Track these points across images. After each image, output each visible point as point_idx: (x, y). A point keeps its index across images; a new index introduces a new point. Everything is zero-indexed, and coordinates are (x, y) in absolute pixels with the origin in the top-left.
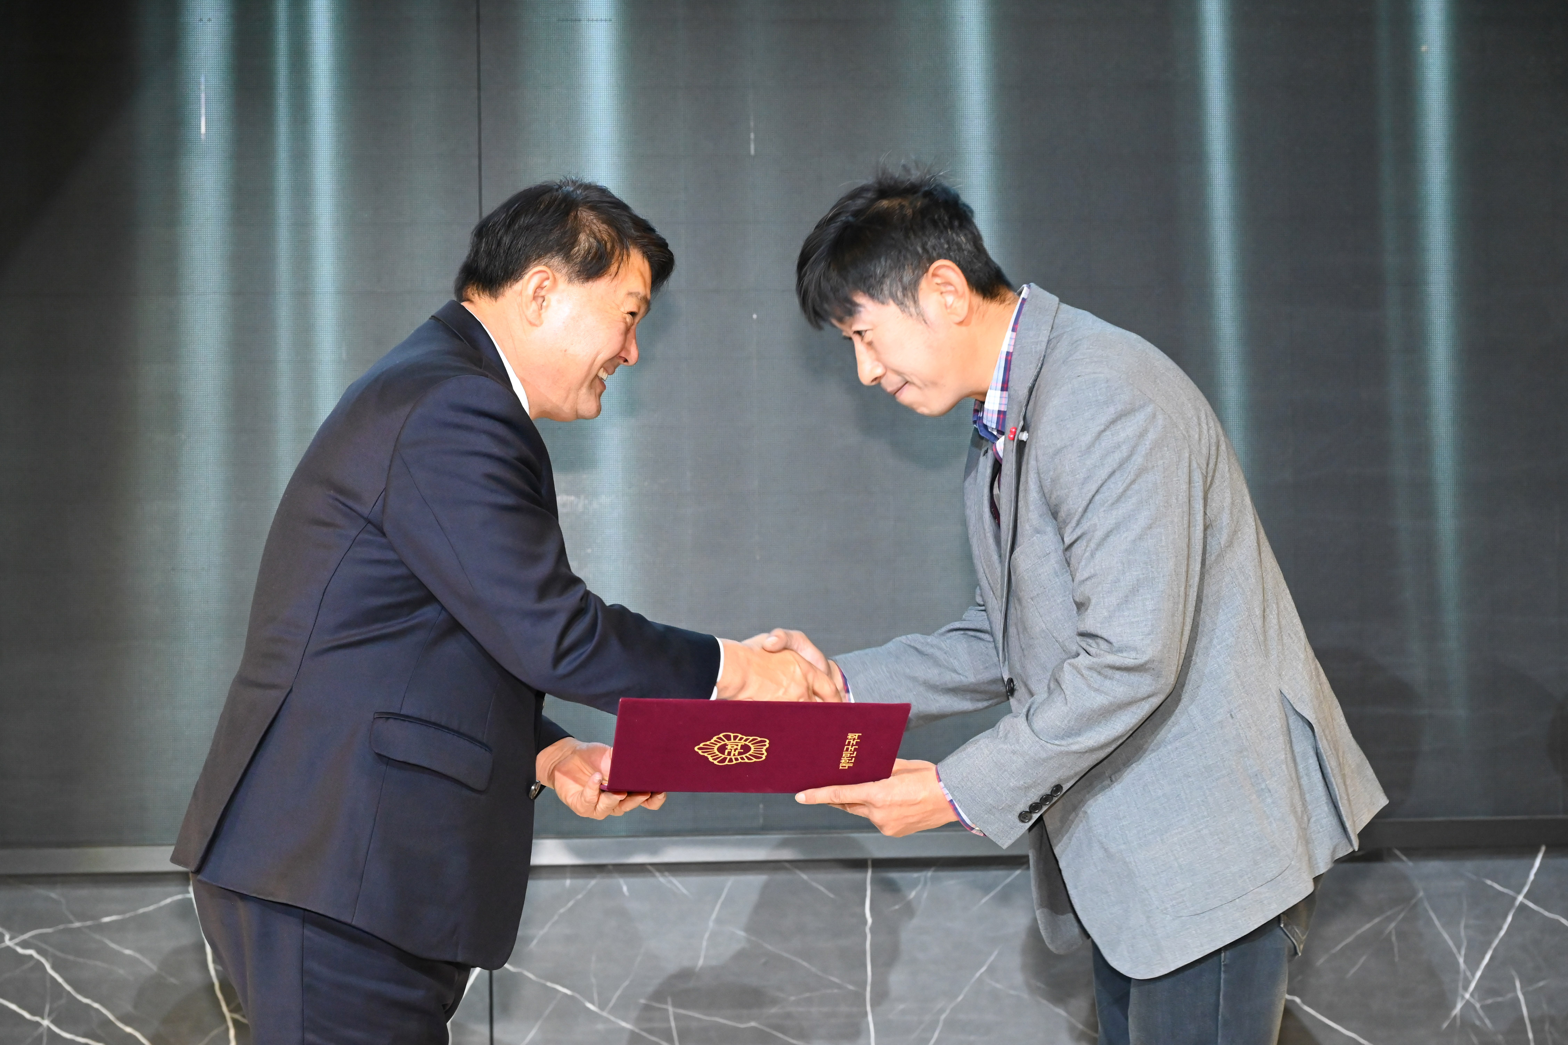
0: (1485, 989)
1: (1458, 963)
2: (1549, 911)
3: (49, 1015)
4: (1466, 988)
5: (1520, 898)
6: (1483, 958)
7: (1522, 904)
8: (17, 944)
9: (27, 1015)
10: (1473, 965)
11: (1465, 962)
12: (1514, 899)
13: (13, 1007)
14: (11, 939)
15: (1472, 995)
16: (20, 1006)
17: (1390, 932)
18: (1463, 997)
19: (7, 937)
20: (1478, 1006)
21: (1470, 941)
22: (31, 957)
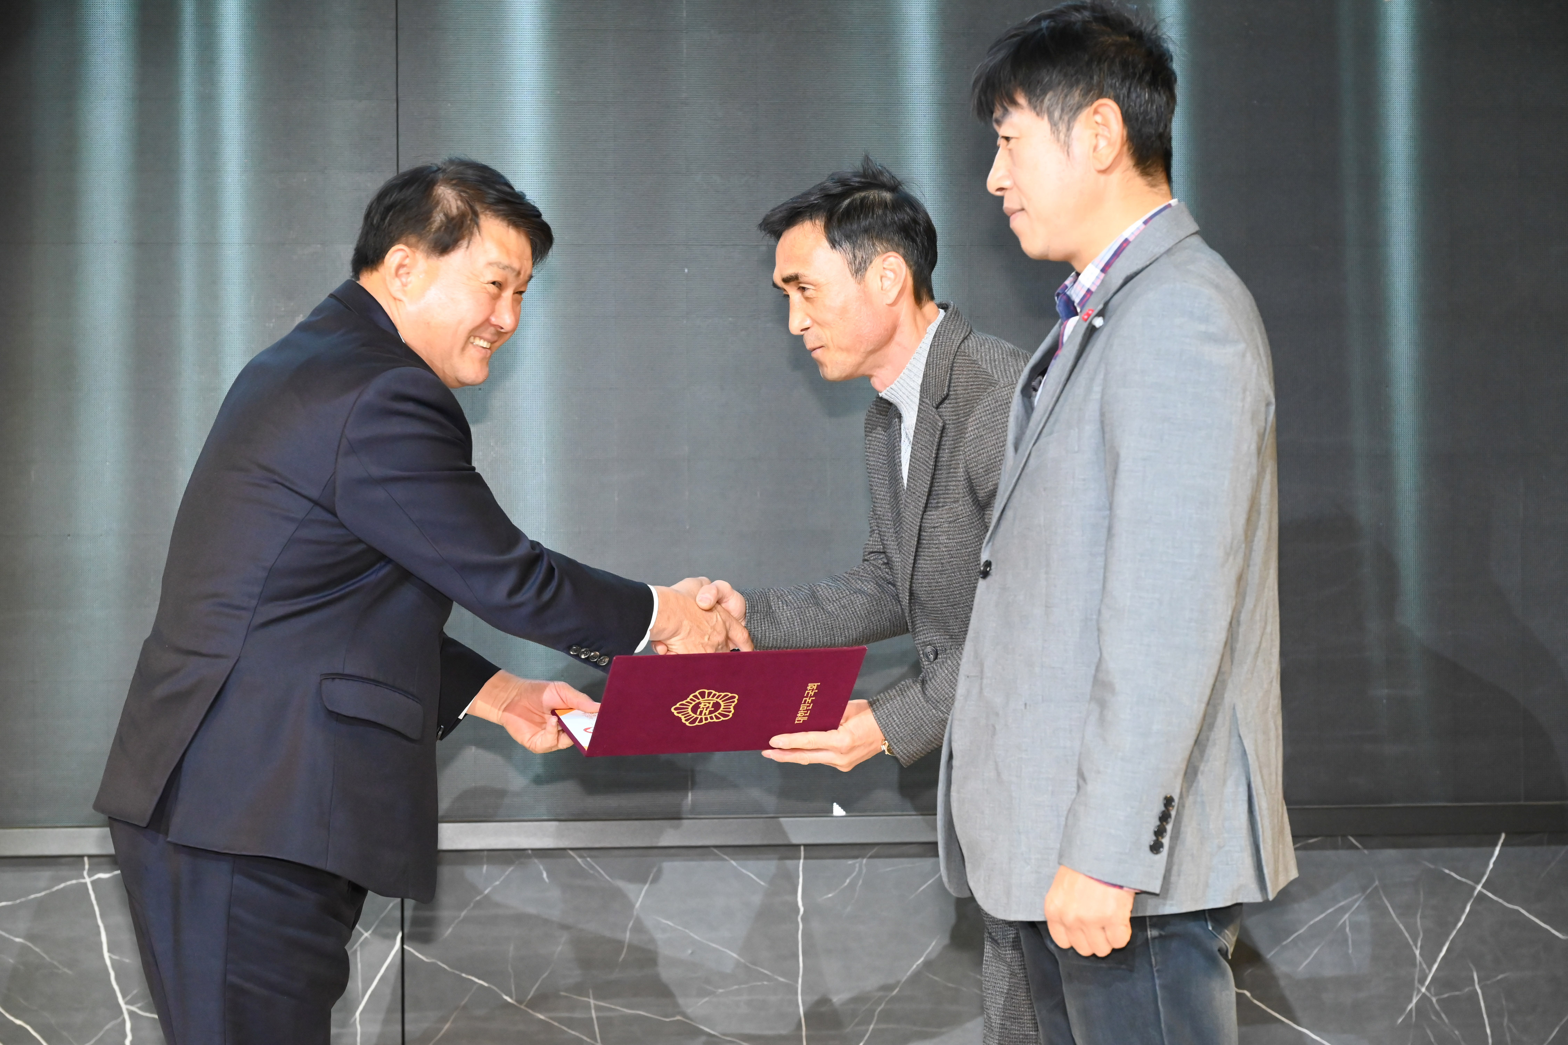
0: (1440, 983)
1: (1415, 955)
2: (1508, 902)
4: (1422, 981)
5: (1479, 888)
6: (1440, 951)
7: (1480, 893)
10: (1430, 956)
11: (1421, 954)
12: (1475, 888)
15: (1428, 989)
17: (1344, 922)
18: (1419, 991)
20: (1434, 1000)
21: (1425, 931)
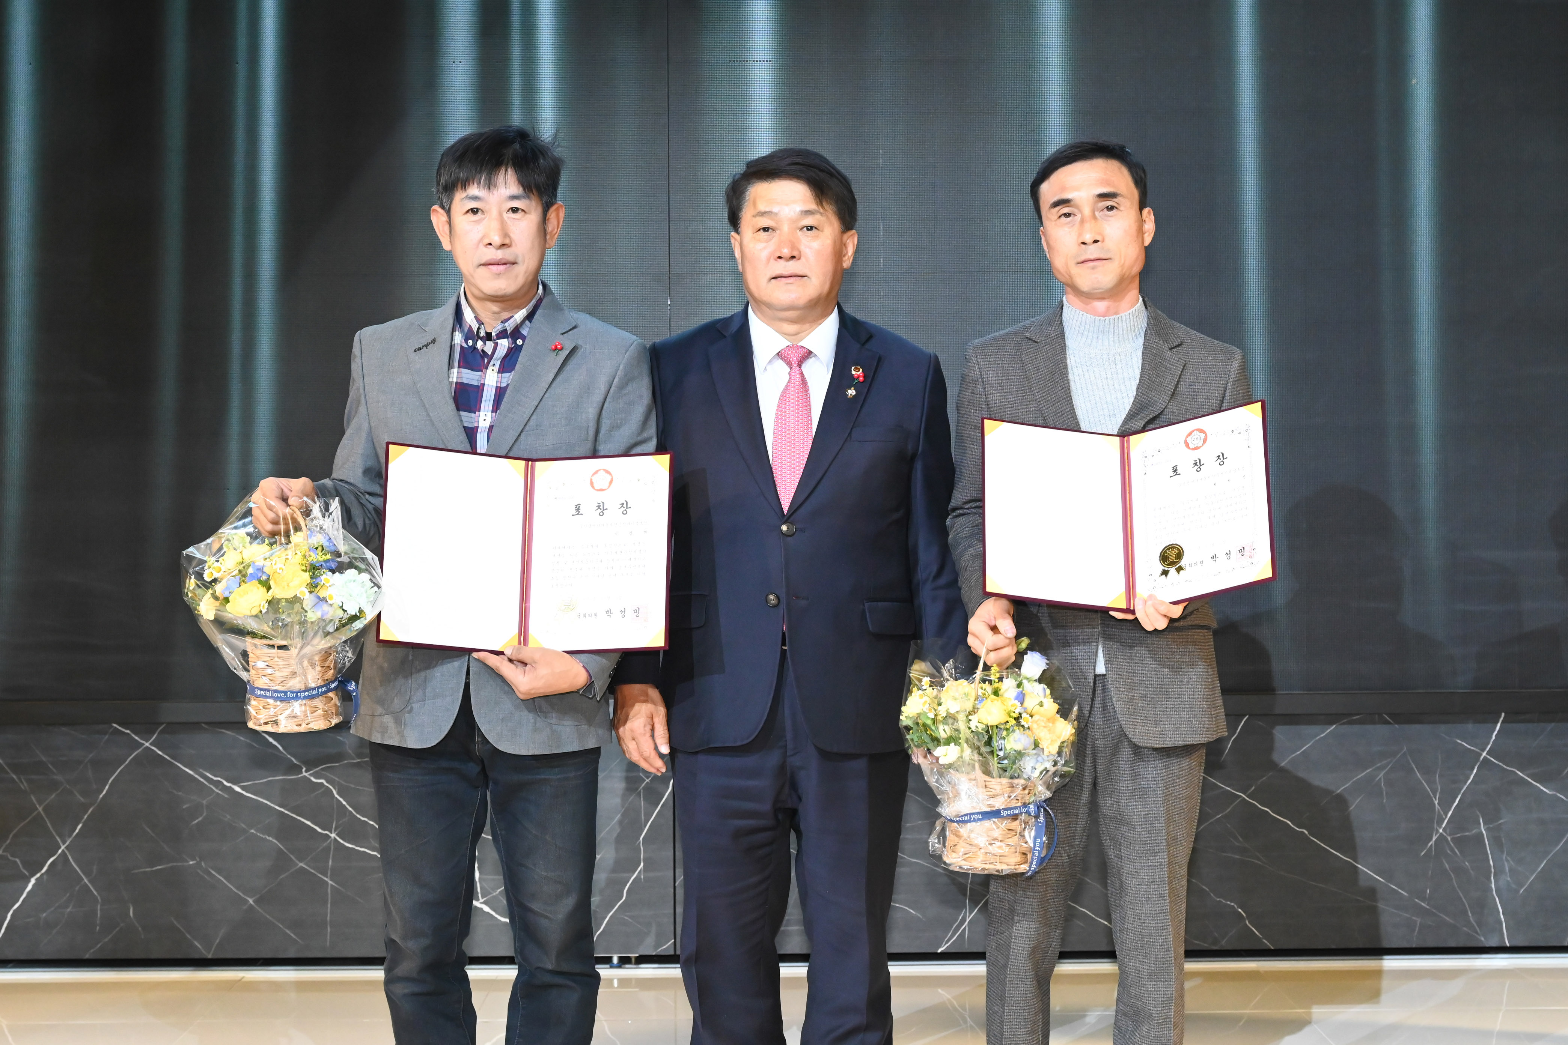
0: (1454, 826)
1: (1435, 804)
2: (1505, 764)
3: (335, 831)
4: (1440, 824)
5: (1484, 754)
6: (1454, 802)
7: (1485, 758)
8: (311, 775)
9: (319, 830)
10: (1446, 804)
11: (1438, 804)
12: (1481, 755)
13: (308, 823)
14: (306, 771)
15: (1444, 830)
16: (313, 823)
17: (1380, 779)
18: (1437, 831)
19: (304, 769)
20: (1449, 838)
21: (1443, 787)
22: (322, 783)
